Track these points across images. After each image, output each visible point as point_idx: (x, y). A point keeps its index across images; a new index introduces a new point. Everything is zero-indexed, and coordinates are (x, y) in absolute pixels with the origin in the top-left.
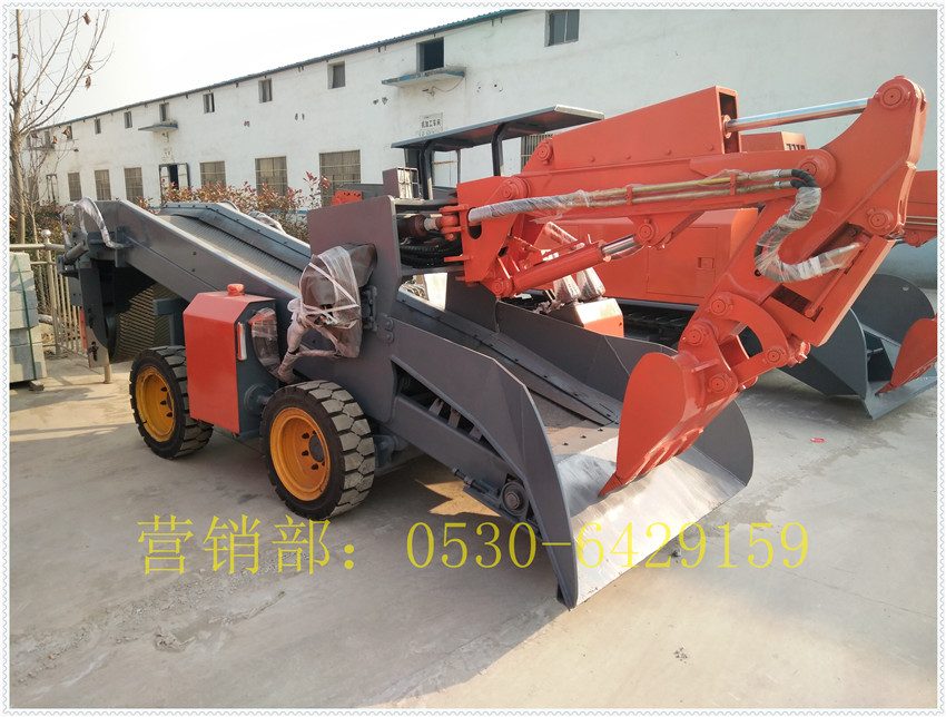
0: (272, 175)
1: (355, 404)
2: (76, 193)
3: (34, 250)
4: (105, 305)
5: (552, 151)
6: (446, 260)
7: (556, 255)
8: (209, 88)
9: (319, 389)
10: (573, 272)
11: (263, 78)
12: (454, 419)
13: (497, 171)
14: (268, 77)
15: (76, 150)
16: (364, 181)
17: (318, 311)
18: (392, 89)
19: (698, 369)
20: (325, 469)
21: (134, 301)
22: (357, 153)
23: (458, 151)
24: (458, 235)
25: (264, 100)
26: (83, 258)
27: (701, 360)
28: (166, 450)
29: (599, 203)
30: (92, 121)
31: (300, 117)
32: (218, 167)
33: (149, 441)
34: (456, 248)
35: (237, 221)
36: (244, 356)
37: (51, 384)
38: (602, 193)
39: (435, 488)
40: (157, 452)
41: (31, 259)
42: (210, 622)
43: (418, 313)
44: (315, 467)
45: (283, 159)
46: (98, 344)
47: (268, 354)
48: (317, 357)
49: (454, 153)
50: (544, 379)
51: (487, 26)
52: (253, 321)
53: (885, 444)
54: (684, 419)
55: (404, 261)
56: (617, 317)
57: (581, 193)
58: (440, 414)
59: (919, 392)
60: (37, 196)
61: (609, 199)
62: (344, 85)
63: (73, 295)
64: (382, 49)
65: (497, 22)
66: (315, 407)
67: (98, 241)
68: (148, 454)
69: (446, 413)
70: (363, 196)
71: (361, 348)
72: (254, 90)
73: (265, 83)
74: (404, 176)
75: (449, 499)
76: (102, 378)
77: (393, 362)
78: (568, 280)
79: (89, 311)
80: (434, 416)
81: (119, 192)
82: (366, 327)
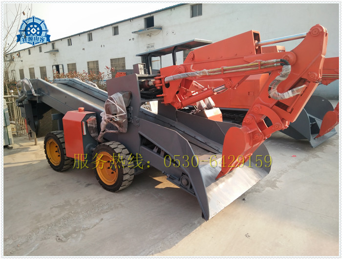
0: (93, 67)
1: (126, 150)
2: (22, 77)
3: (8, 97)
4: (34, 117)
5: (194, 56)
6: (157, 96)
7: (197, 93)
8: (69, 37)
9: (113, 145)
10: (203, 99)
11: (89, 33)
12: (162, 153)
13: (174, 63)
14: (91, 32)
15: (22, 61)
16: (127, 68)
17: (111, 116)
18: (136, 35)
19: (249, 132)
20: (116, 174)
21: (45, 115)
22: (124, 58)
23: (160, 57)
24: (161, 87)
25: (90, 40)
26: (26, 100)
27: (251, 129)
28: (58, 169)
29: (211, 74)
30: (27, 50)
31: (103, 46)
32: (74, 65)
33: (52, 166)
34: (161, 92)
35: (81, 85)
36: (85, 134)
37: (15, 146)
38: (212, 70)
39: (157, 179)
40: (55, 170)
41: (7, 101)
42: (77, 230)
43: (148, 115)
44: (113, 173)
45: (97, 61)
46: (32, 131)
47: (94, 132)
48: (112, 133)
49: (159, 57)
50: (194, 138)
51: (169, 11)
52: (88, 121)
53: (318, 156)
54: (245, 150)
55: (142, 97)
56: (220, 114)
57: (205, 70)
58: (157, 152)
59: (329, 138)
60: (8, 78)
61: (215, 72)
62: (118, 34)
63: (22, 114)
64: (132, 20)
65: (173, 9)
66: (111, 151)
67: (31, 94)
68: (52, 171)
69: (159, 151)
70: (126, 74)
71: (128, 129)
72: (86, 37)
73: (90, 34)
74: (141, 66)
75: (162, 183)
76: (34, 143)
77: (139, 134)
78: (202, 102)
79: (28, 119)
80: (155, 153)
81: (38, 75)
82: (129, 121)
